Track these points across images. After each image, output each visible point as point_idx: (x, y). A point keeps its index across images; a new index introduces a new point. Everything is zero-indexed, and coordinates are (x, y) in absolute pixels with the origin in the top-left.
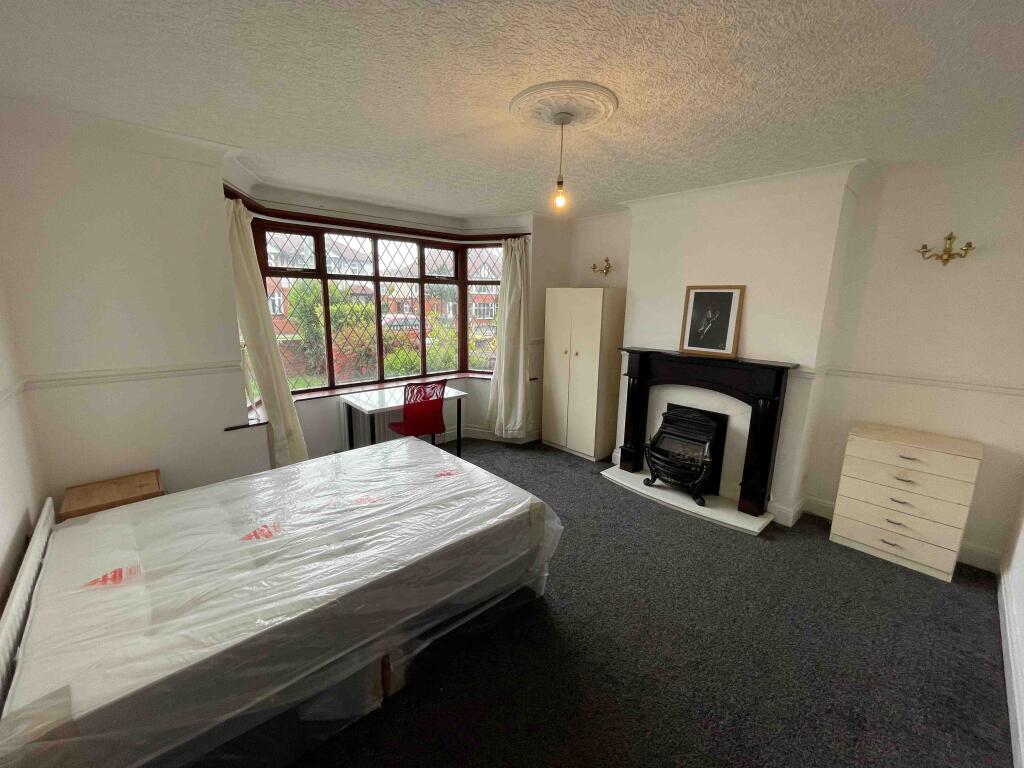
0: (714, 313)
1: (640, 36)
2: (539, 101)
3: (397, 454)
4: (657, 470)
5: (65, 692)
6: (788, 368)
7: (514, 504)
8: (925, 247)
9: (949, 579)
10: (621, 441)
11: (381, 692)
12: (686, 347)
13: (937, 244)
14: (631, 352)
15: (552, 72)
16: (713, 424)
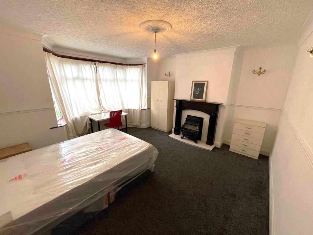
0: (200, 89)
1: (178, 9)
2: (148, 25)
3: (107, 134)
4: (184, 134)
5: (9, 213)
6: (219, 104)
7: (144, 147)
8: (254, 71)
9: (257, 158)
10: (174, 126)
11: (107, 203)
12: (192, 99)
13: (257, 70)
14: (177, 100)
15: (152, 17)
16: (199, 120)
